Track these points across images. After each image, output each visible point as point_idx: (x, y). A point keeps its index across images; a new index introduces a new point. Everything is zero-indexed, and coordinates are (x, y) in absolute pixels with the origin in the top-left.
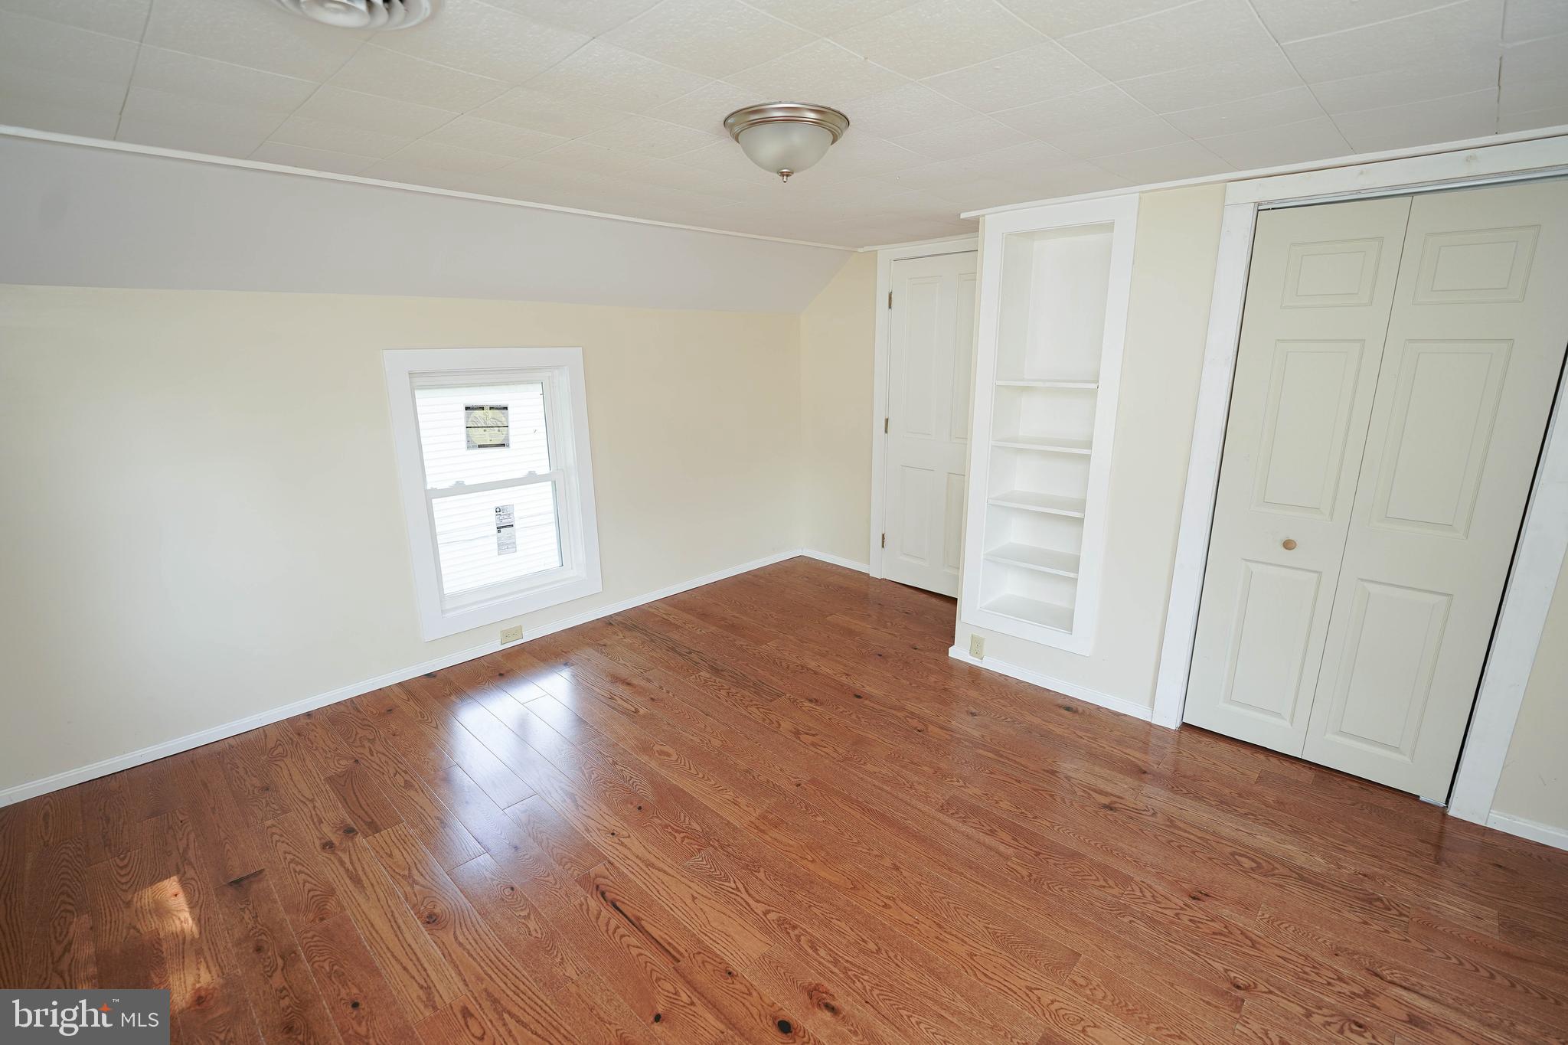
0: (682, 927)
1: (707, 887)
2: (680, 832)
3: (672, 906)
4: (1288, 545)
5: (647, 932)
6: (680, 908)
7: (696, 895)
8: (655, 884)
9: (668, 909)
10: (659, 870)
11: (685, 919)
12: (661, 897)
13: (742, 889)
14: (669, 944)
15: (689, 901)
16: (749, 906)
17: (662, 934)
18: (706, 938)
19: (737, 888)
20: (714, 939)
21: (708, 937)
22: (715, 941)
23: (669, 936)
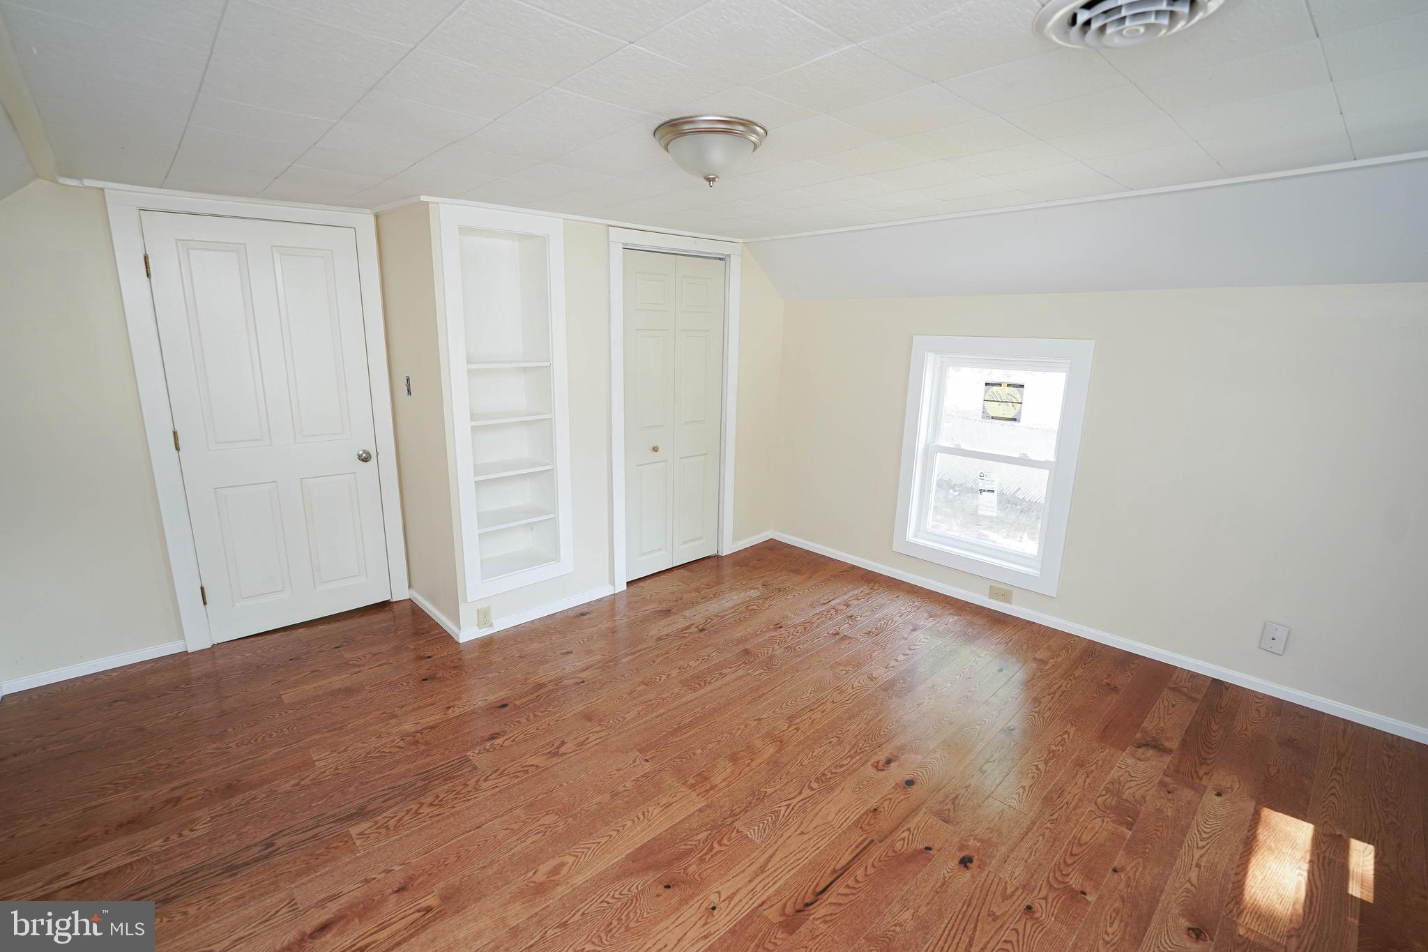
0: (837, 840)
1: (788, 825)
2: (712, 848)
3: (815, 848)
4: (655, 449)
5: (848, 864)
6: (816, 842)
7: (799, 832)
8: (789, 863)
9: (818, 851)
10: (769, 860)
11: (828, 838)
12: (805, 857)
13: (788, 802)
14: (857, 847)
15: (806, 837)
16: (806, 798)
17: (848, 853)
18: (845, 824)
19: (788, 806)
20: (845, 819)
21: (843, 822)
22: (847, 819)
23: (849, 848)
